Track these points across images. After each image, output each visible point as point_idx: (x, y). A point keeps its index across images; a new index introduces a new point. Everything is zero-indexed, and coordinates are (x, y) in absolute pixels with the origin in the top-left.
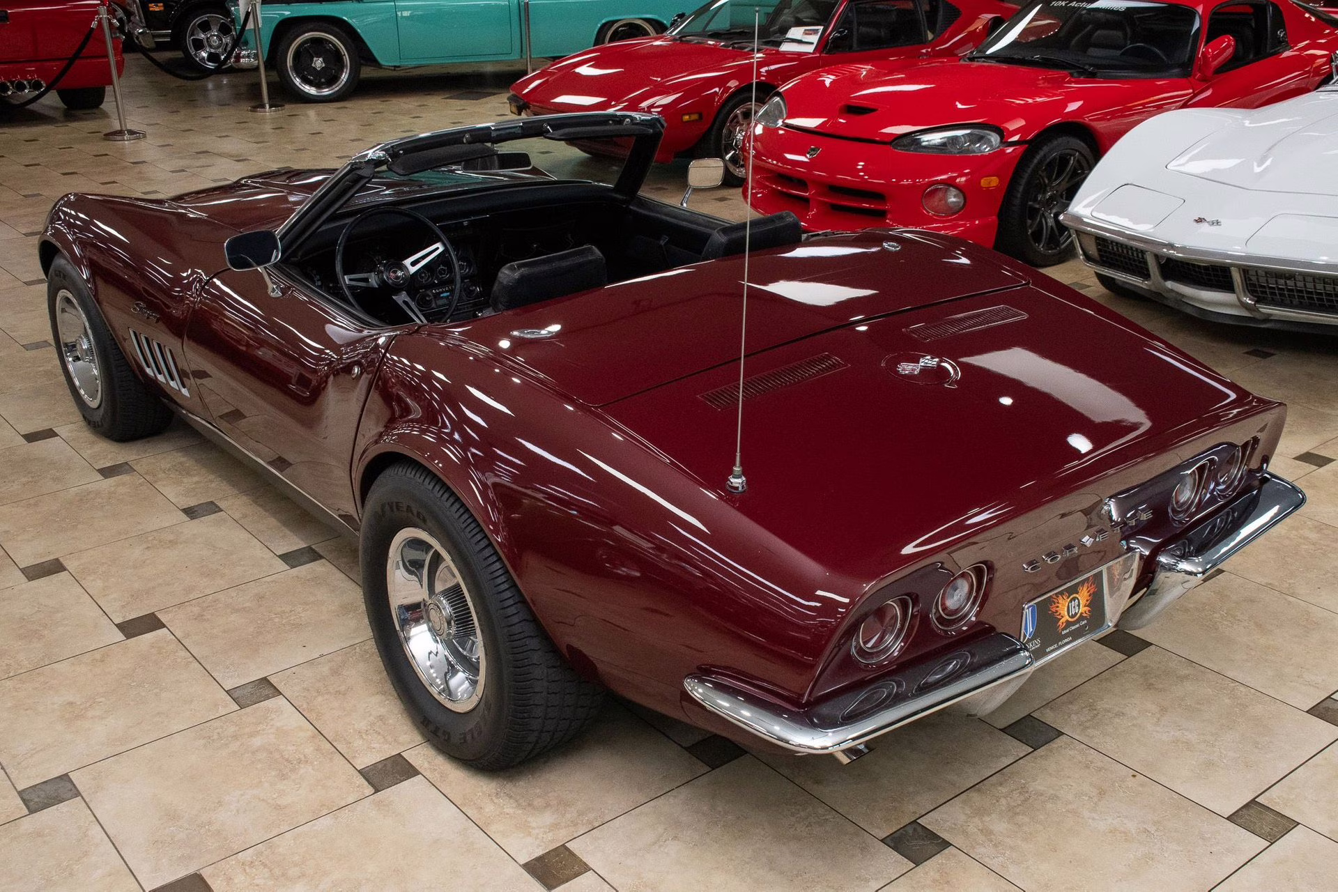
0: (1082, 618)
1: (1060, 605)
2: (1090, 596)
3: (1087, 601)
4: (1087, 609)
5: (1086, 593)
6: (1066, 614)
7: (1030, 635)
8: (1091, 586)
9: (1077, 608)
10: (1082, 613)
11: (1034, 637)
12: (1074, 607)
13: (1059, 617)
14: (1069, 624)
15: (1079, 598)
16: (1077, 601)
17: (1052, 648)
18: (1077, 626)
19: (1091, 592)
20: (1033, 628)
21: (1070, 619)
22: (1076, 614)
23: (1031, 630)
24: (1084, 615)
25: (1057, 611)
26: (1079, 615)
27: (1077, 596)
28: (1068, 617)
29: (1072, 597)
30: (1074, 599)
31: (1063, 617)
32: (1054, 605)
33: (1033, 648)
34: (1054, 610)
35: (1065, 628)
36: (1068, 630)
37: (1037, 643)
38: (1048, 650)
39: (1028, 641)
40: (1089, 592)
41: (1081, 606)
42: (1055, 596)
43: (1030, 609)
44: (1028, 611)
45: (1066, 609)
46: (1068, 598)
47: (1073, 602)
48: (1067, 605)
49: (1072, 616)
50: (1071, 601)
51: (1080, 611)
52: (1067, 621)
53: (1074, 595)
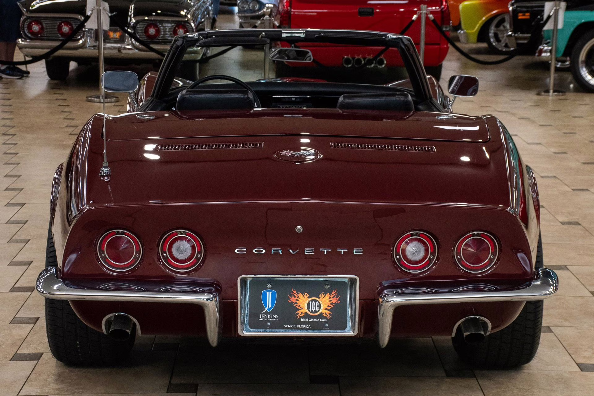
0: (322, 316)
1: (300, 300)
2: (331, 304)
3: (329, 306)
4: (328, 312)
5: (327, 301)
6: (306, 308)
7: (269, 309)
8: (333, 297)
9: (317, 308)
10: (321, 313)
11: (273, 312)
12: (315, 306)
13: (299, 308)
14: (306, 316)
15: (321, 302)
16: (317, 303)
17: (290, 326)
18: (317, 320)
19: (334, 302)
20: (272, 306)
21: (309, 313)
22: (315, 312)
23: (270, 306)
24: (324, 315)
25: (296, 303)
26: (318, 313)
27: (318, 300)
28: (307, 311)
29: (312, 298)
30: (316, 301)
31: (302, 309)
32: (293, 298)
33: (271, 319)
34: (294, 301)
35: (303, 317)
36: (307, 320)
37: (275, 318)
38: (286, 326)
39: (267, 313)
40: (330, 301)
41: (322, 308)
42: (295, 292)
43: (270, 293)
44: (268, 293)
45: (306, 305)
46: (309, 298)
47: (314, 302)
48: (307, 302)
49: (312, 312)
50: (312, 301)
51: (320, 311)
52: (306, 313)
53: (316, 298)
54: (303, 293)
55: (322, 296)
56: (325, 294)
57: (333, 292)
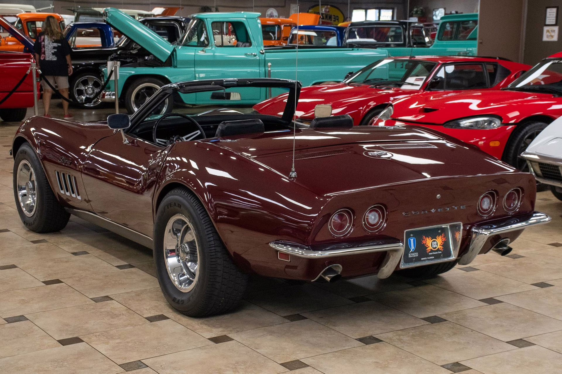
0: (438, 250)
1: (428, 242)
2: (443, 242)
3: (441, 243)
4: (441, 247)
5: (440, 240)
6: (431, 246)
7: (413, 250)
8: (443, 238)
9: (436, 245)
10: (438, 248)
11: (415, 251)
12: (435, 244)
13: (427, 246)
14: (432, 251)
15: (437, 241)
16: (436, 242)
17: (424, 259)
18: (437, 253)
19: (444, 240)
20: (414, 247)
21: (433, 249)
22: (436, 248)
23: (413, 248)
24: (440, 249)
25: (426, 244)
26: (437, 248)
27: (436, 240)
28: (431, 248)
29: (433, 240)
30: (435, 241)
31: (429, 247)
32: (424, 241)
33: (415, 256)
34: (425, 243)
35: (430, 252)
36: (432, 254)
37: (416, 255)
38: (422, 259)
39: (412, 252)
40: (442, 240)
41: (438, 245)
42: (424, 237)
43: (413, 239)
44: (411, 239)
45: (431, 244)
46: (431, 240)
47: (434, 242)
48: (431, 242)
49: (434, 248)
50: (433, 241)
51: (438, 247)
52: (431, 249)
53: (435, 240)
54: (428, 237)
55: (437, 237)
56: (439, 236)
57: (443, 235)
